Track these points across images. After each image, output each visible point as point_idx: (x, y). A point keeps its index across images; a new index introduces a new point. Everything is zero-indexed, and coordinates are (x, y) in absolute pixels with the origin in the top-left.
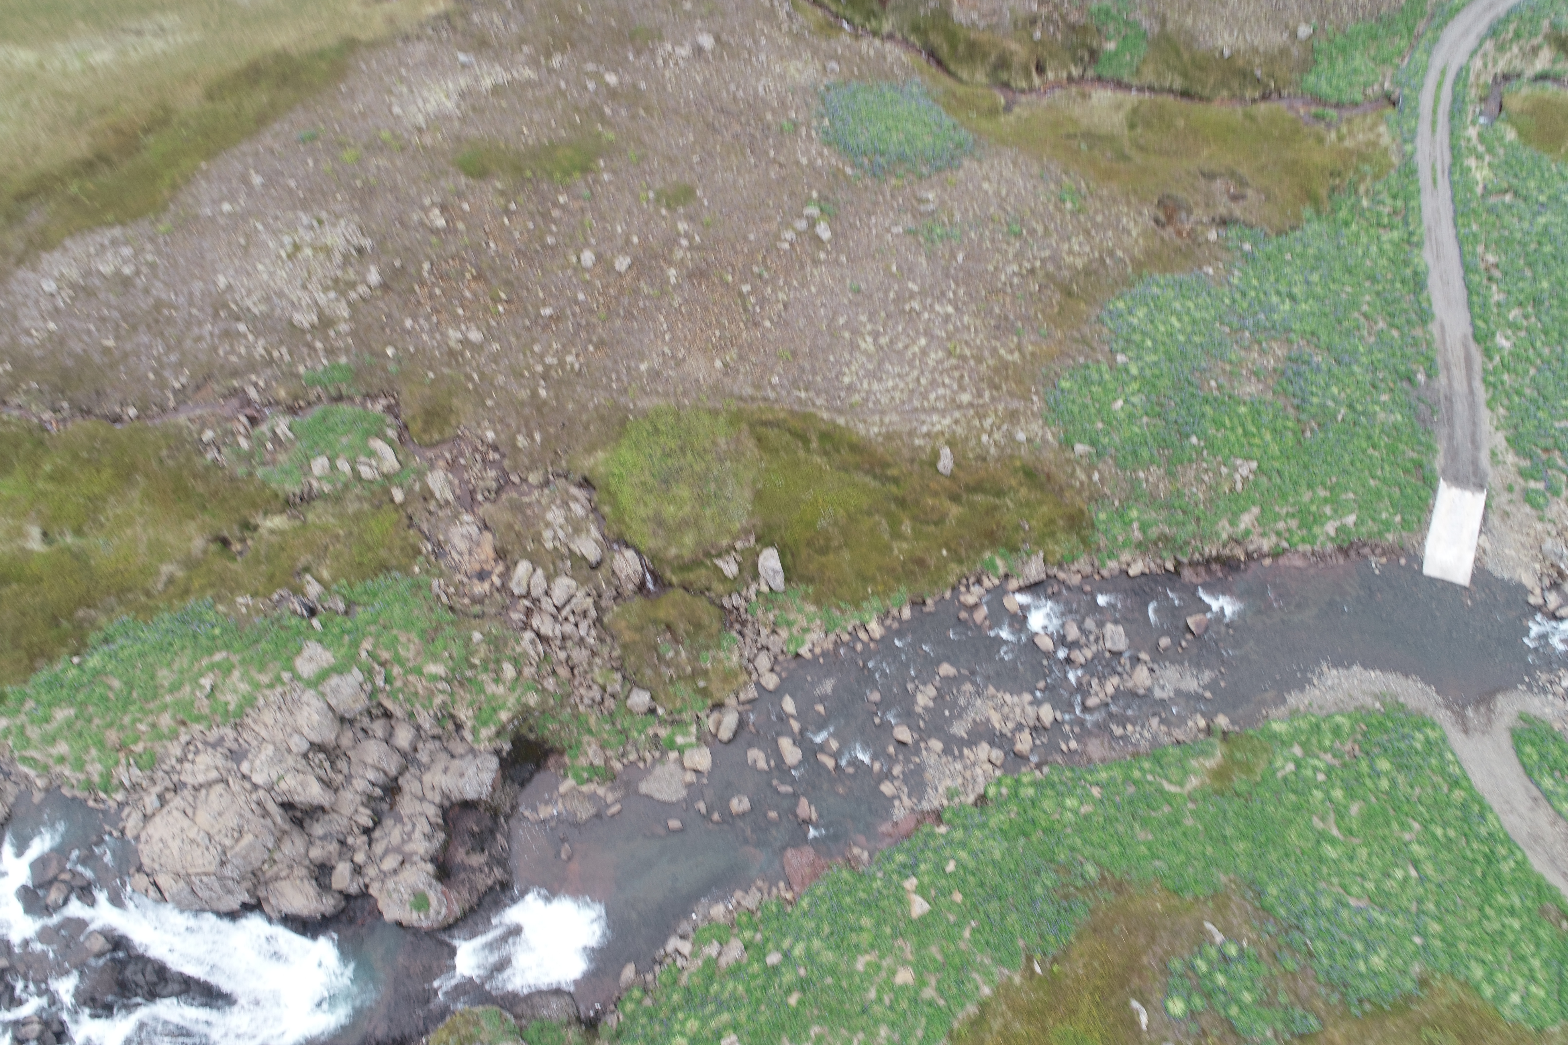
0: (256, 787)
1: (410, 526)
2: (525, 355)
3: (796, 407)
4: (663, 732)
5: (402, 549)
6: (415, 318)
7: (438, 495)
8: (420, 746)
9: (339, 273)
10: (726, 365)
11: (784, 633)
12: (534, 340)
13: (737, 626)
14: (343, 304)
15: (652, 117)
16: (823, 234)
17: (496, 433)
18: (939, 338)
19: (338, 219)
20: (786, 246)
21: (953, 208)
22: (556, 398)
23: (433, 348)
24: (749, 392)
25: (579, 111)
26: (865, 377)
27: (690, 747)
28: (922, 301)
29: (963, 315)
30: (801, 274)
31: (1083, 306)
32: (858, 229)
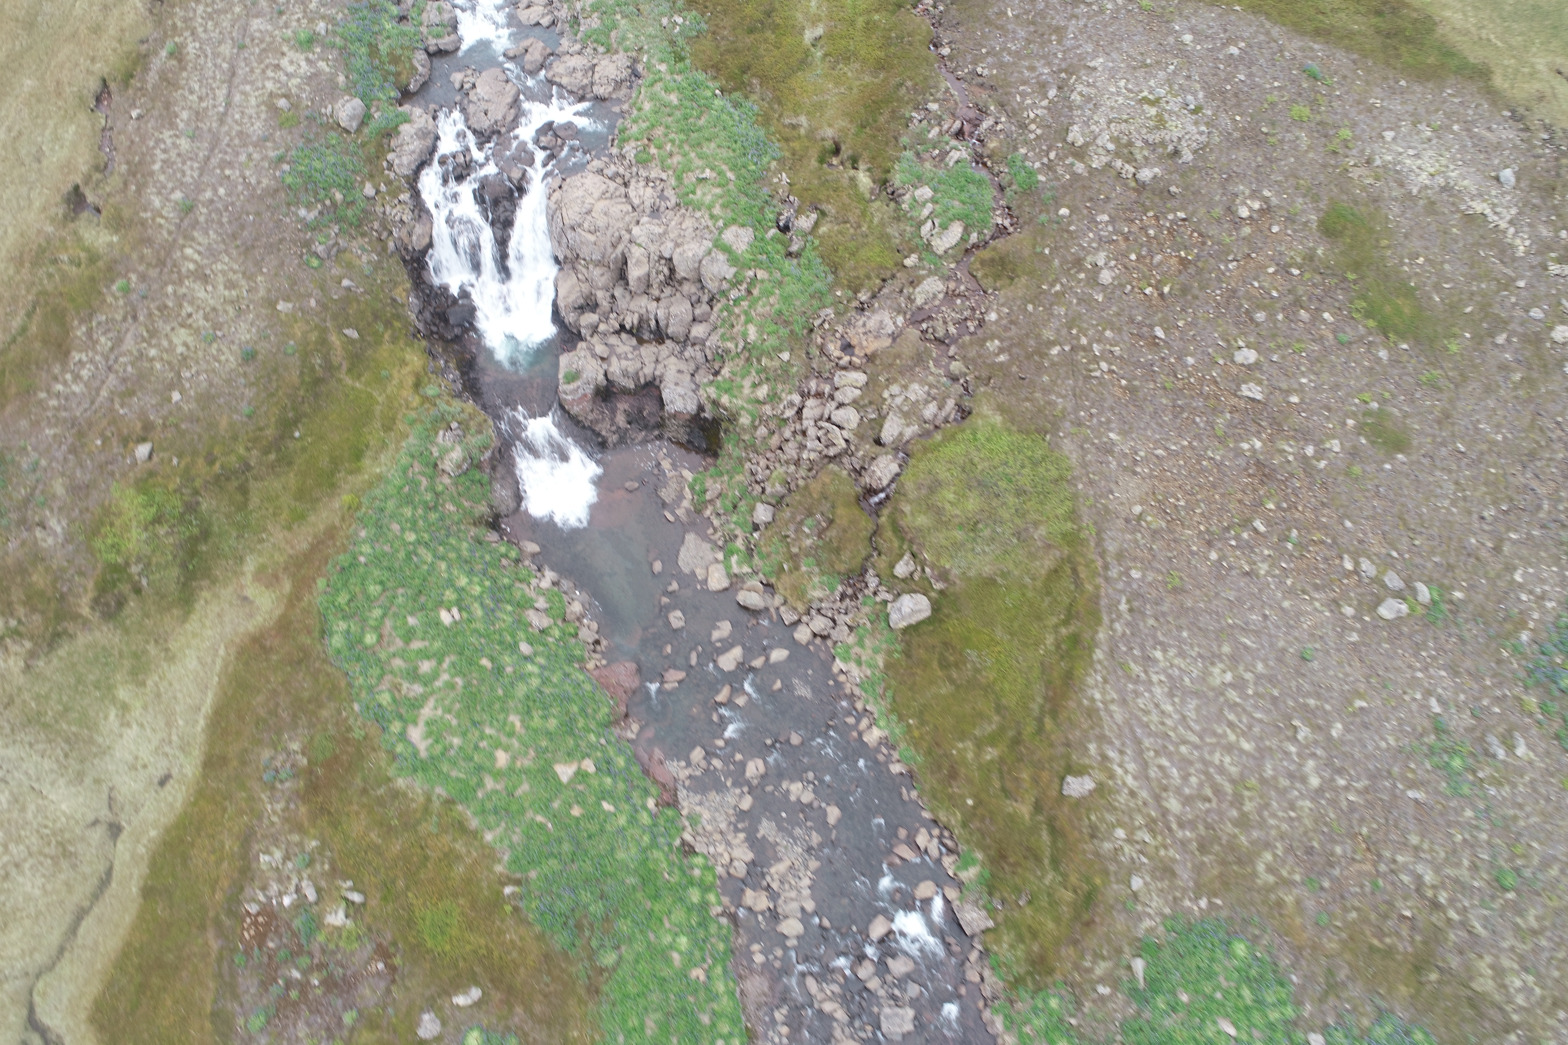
0: (630, 231)
1: (884, 280)
2: (1098, 325)
3: (1104, 602)
4: (739, 543)
5: (858, 278)
6: (1112, 221)
7: (918, 289)
9: (1139, 144)
10: (1140, 517)
11: (851, 640)
12: (1117, 330)
13: (850, 591)
14: (1105, 159)
15: (1515, 388)
16: (1389, 610)
17: (996, 322)
18: (1260, 767)
19: (1207, 124)
20: (1349, 565)
21: (1514, 786)
22: (1053, 364)
23: (1080, 245)
24: (1111, 548)
25: (1484, 307)
26: (1169, 677)
27: (728, 567)
28: (1316, 742)
29: (1313, 800)
30: (1308, 588)
31: (1403, 989)
32: (1416, 654)
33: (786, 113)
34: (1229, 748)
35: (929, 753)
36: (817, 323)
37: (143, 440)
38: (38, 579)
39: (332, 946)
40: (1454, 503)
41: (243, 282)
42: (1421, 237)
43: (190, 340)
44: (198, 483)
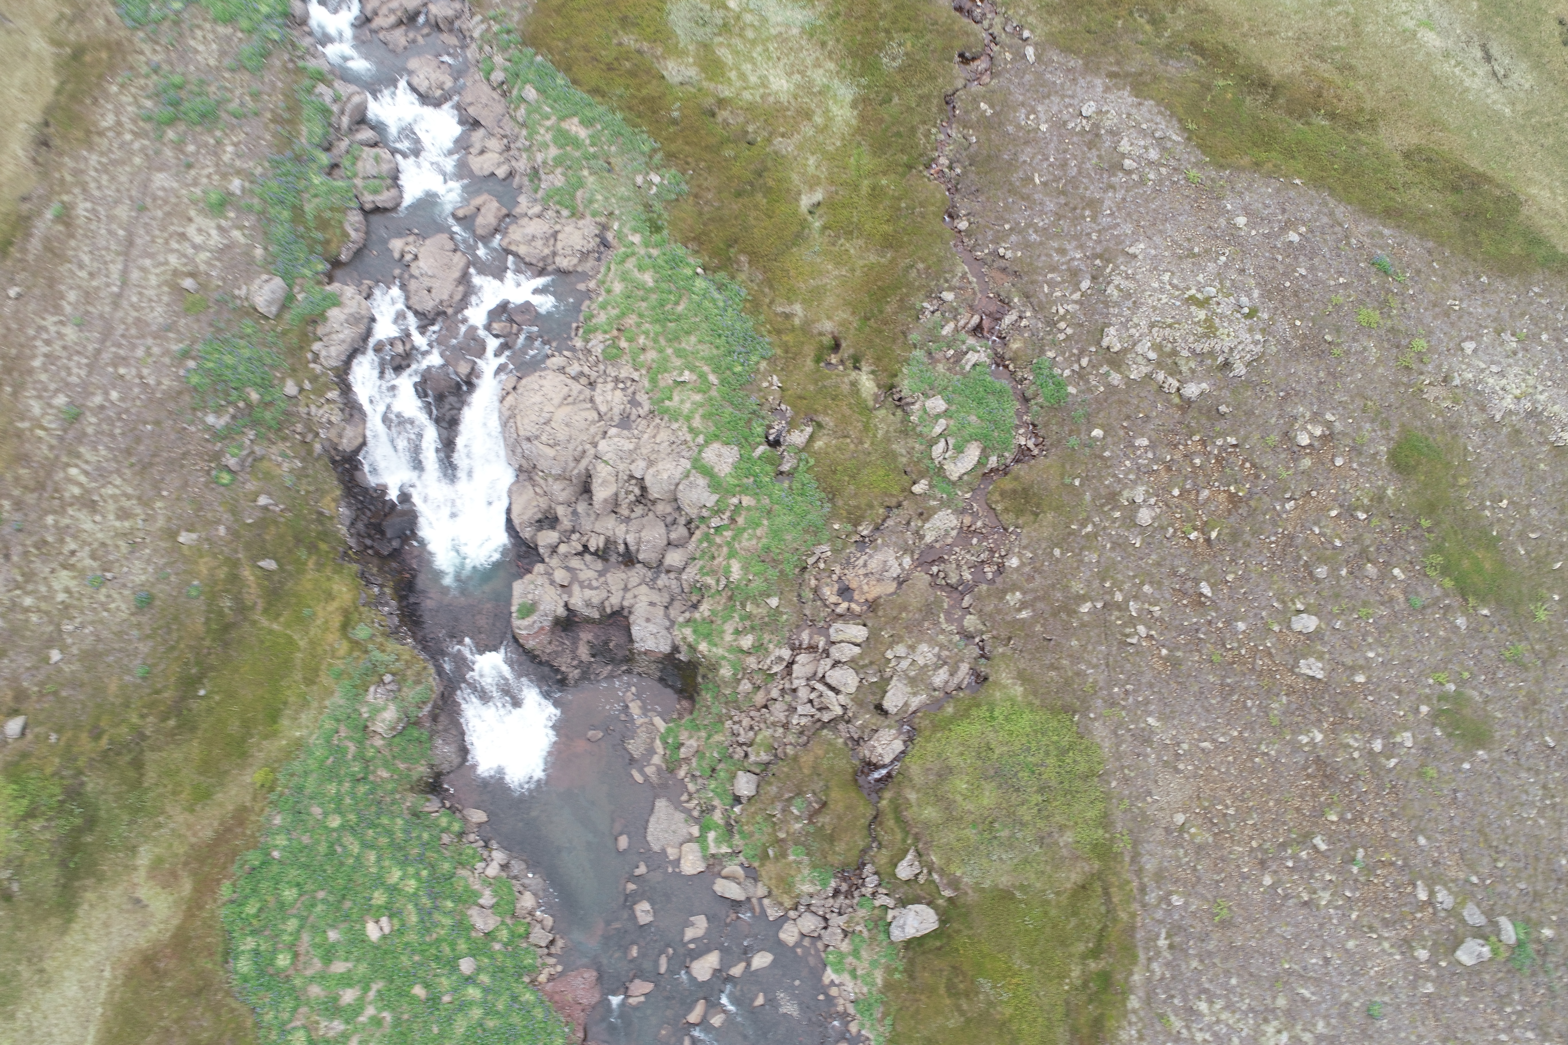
0: (595, 445)
1: (889, 510)
2: (1135, 577)
3: (1140, 934)
4: (717, 817)
6: (1152, 446)
7: (927, 526)
8: (672, 575)
9: (1185, 353)
10: (1182, 828)
11: (845, 946)
12: (1157, 584)
13: (844, 887)
14: (1145, 370)
16: (1469, 953)
17: (1017, 569)
19: (1263, 331)
20: (1423, 896)
22: (1083, 625)
23: (1115, 476)
24: (1148, 866)
26: (1216, 1035)
27: (704, 848)
30: (1377, 924)
32: (1499, 1010)
33: (778, 300)
36: (811, 561)
37: (14, 712)
40: (1541, 812)
41: (138, 510)
42: (1505, 473)
43: (72, 584)
44: (81, 762)
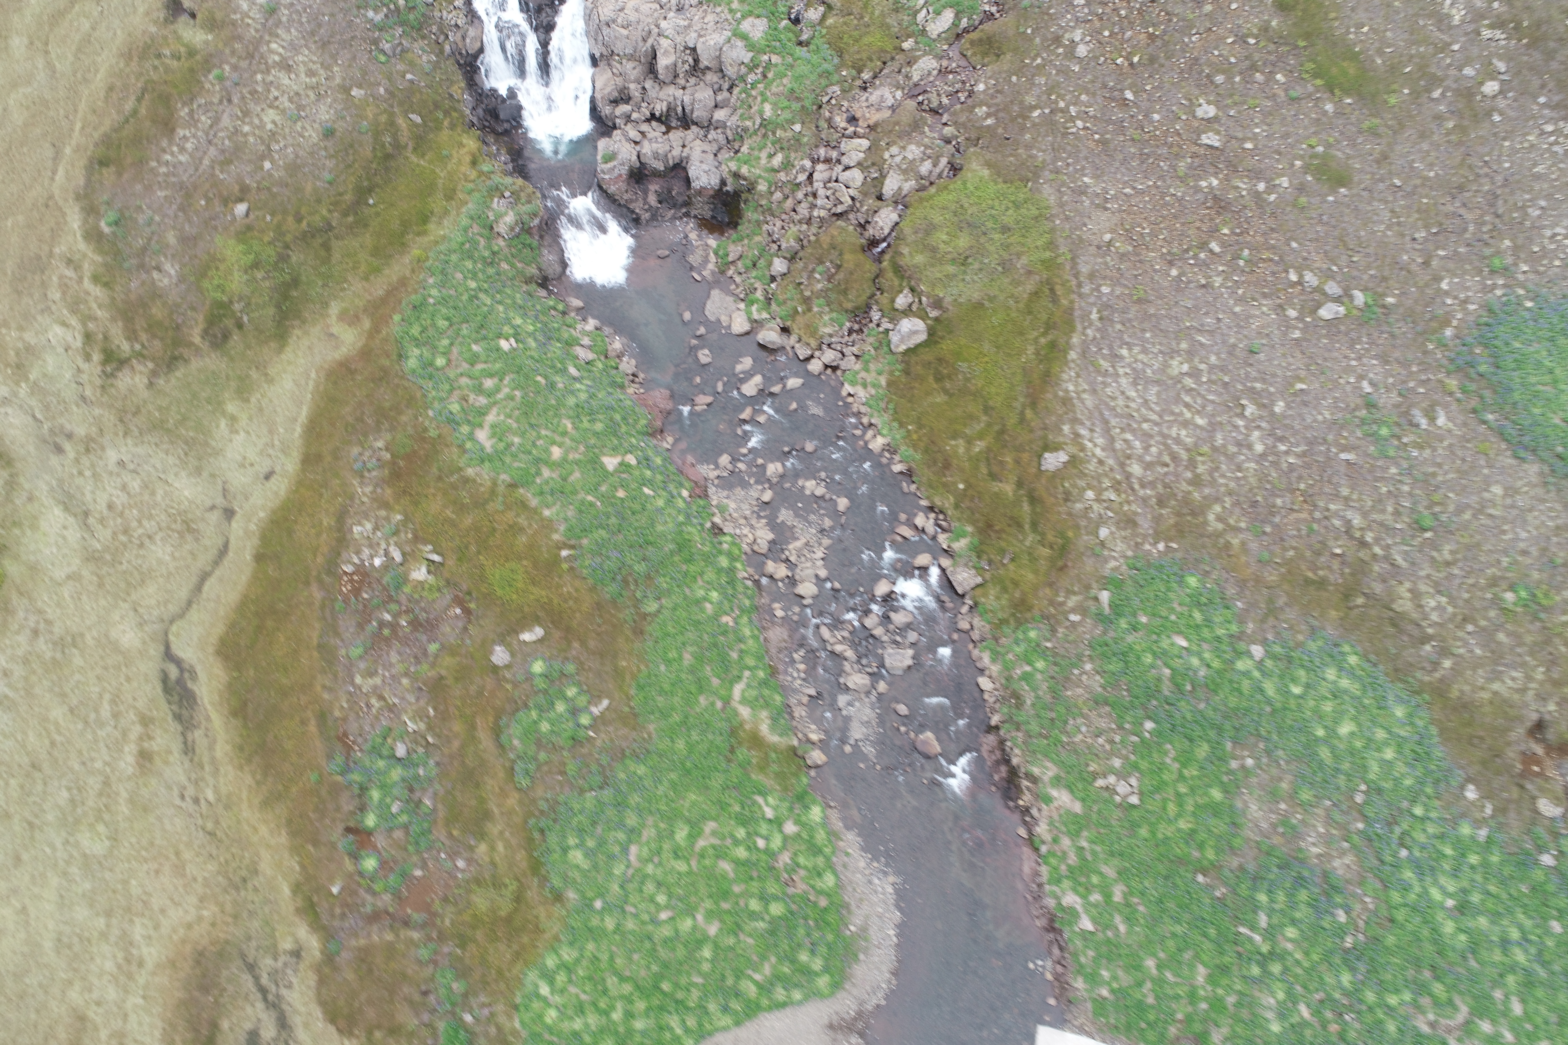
0: (658, 26)
1: (884, 62)
2: (1074, 91)
3: (1077, 313)
4: (759, 295)
5: (861, 60)
7: (914, 68)
8: (719, 129)
10: (1110, 243)
11: (858, 367)
12: (1092, 94)
13: (856, 326)
15: (1448, 134)
16: (1327, 312)
17: (984, 92)
18: (1212, 438)
20: (1293, 277)
21: (1434, 450)
22: (1034, 125)
23: (1059, 25)
24: (1084, 270)
25: (1422, 68)
26: (1134, 369)
27: (749, 313)
28: (1261, 417)
29: (1257, 462)
30: (1257, 296)
31: (1333, 613)
32: (1351, 347)
34: (1186, 424)
35: (926, 451)
36: (825, 99)
37: (241, 200)
38: (157, 311)
39: (416, 596)
40: (1389, 228)
41: (322, 72)
42: (1367, 10)
43: (277, 118)
44: (289, 238)
